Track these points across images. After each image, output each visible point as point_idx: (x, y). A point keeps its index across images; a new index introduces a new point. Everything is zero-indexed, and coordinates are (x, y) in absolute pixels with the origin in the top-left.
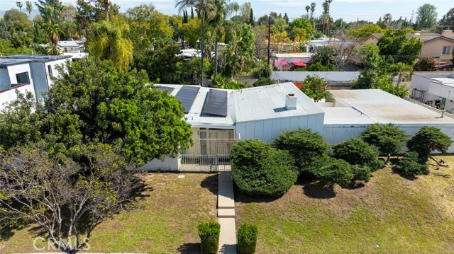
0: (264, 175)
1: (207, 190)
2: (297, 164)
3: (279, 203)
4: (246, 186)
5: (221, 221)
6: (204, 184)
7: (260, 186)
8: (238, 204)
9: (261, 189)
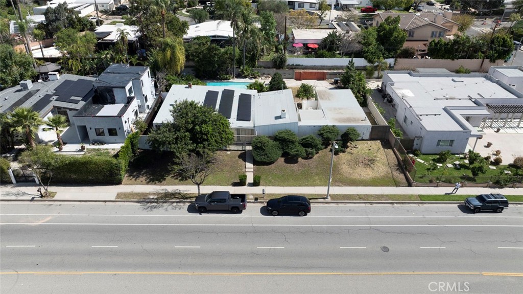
0: (266, 154)
1: (241, 160)
2: (282, 148)
3: (272, 166)
4: (258, 159)
5: (247, 174)
6: (240, 157)
7: (264, 159)
8: (255, 166)
9: (264, 160)
